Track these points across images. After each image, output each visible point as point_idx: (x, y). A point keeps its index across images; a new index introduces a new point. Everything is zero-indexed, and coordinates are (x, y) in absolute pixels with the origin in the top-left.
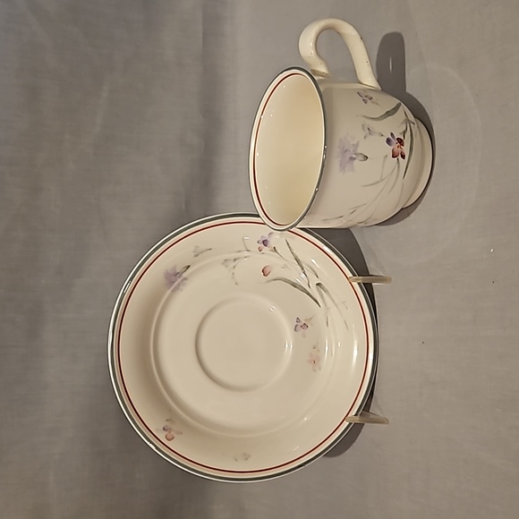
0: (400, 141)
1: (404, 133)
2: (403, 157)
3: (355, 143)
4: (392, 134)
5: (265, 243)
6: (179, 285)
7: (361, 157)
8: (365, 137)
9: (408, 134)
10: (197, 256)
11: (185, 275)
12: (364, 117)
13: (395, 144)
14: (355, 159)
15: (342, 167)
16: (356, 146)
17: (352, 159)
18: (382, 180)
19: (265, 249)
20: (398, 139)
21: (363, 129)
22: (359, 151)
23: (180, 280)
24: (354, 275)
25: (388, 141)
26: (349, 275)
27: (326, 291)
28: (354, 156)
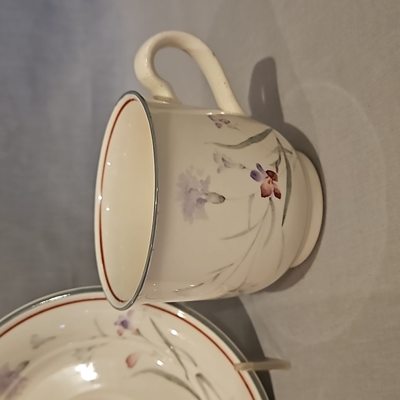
0: (272, 175)
1: (277, 164)
2: (278, 195)
3: (204, 179)
4: (259, 166)
5: (124, 324)
6: (16, 388)
7: (214, 199)
8: (219, 171)
9: (282, 166)
10: (36, 347)
11: (23, 374)
12: (216, 144)
13: (264, 180)
14: (205, 201)
15: (188, 212)
16: (206, 183)
17: (201, 201)
18: (250, 229)
19: (127, 333)
20: (267, 172)
21: (215, 160)
22: (211, 189)
23: (16, 382)
24: (242, 361)
25: (254, 175)
26: (236, 360)
27: (209, 384)
28: (204, 197)
